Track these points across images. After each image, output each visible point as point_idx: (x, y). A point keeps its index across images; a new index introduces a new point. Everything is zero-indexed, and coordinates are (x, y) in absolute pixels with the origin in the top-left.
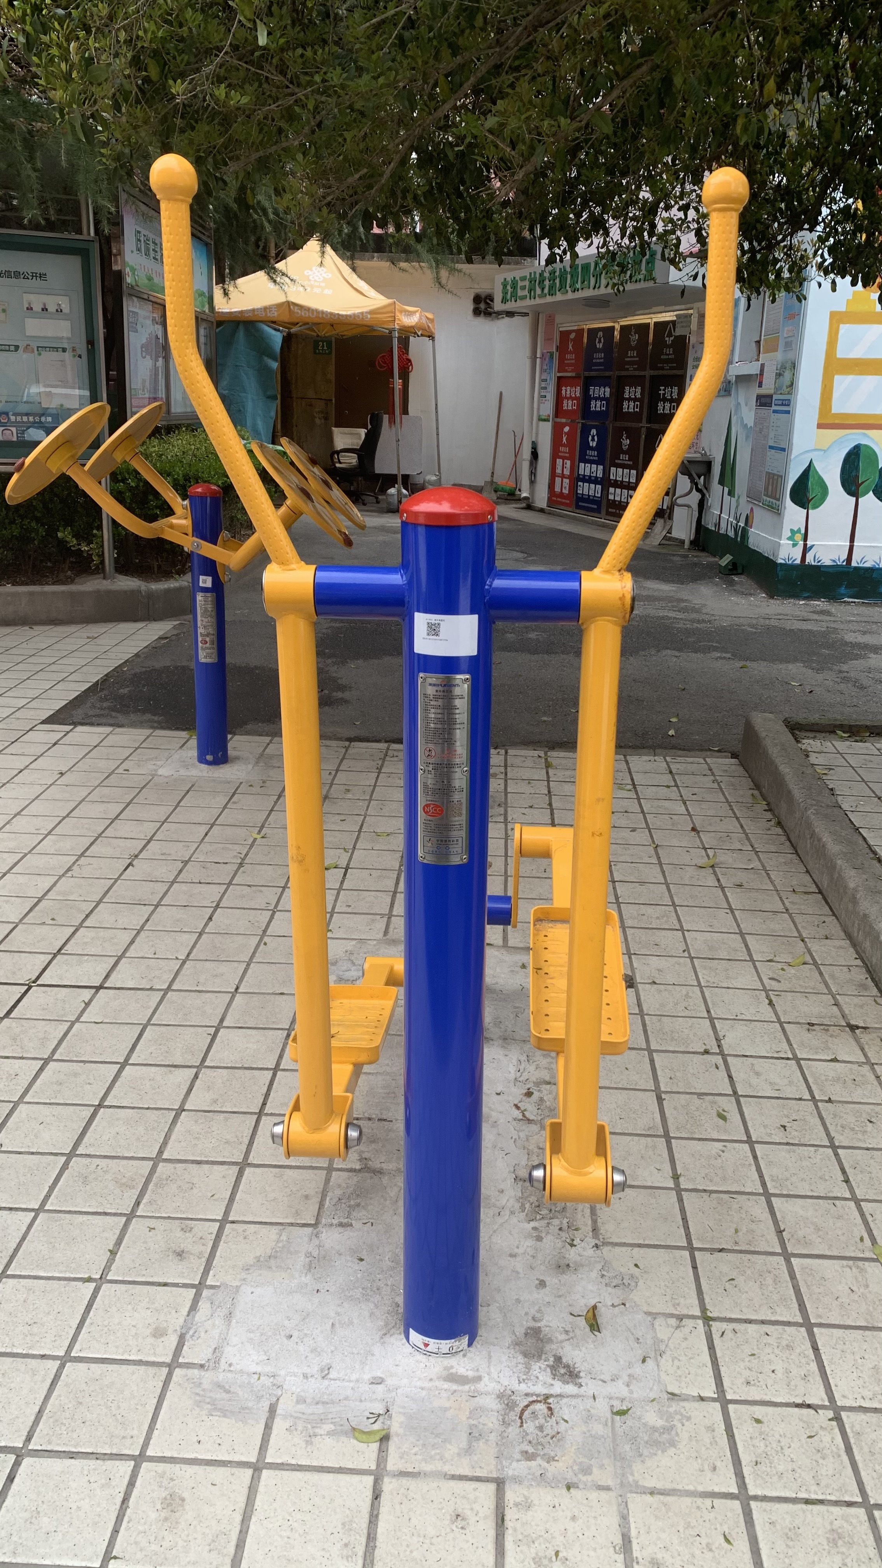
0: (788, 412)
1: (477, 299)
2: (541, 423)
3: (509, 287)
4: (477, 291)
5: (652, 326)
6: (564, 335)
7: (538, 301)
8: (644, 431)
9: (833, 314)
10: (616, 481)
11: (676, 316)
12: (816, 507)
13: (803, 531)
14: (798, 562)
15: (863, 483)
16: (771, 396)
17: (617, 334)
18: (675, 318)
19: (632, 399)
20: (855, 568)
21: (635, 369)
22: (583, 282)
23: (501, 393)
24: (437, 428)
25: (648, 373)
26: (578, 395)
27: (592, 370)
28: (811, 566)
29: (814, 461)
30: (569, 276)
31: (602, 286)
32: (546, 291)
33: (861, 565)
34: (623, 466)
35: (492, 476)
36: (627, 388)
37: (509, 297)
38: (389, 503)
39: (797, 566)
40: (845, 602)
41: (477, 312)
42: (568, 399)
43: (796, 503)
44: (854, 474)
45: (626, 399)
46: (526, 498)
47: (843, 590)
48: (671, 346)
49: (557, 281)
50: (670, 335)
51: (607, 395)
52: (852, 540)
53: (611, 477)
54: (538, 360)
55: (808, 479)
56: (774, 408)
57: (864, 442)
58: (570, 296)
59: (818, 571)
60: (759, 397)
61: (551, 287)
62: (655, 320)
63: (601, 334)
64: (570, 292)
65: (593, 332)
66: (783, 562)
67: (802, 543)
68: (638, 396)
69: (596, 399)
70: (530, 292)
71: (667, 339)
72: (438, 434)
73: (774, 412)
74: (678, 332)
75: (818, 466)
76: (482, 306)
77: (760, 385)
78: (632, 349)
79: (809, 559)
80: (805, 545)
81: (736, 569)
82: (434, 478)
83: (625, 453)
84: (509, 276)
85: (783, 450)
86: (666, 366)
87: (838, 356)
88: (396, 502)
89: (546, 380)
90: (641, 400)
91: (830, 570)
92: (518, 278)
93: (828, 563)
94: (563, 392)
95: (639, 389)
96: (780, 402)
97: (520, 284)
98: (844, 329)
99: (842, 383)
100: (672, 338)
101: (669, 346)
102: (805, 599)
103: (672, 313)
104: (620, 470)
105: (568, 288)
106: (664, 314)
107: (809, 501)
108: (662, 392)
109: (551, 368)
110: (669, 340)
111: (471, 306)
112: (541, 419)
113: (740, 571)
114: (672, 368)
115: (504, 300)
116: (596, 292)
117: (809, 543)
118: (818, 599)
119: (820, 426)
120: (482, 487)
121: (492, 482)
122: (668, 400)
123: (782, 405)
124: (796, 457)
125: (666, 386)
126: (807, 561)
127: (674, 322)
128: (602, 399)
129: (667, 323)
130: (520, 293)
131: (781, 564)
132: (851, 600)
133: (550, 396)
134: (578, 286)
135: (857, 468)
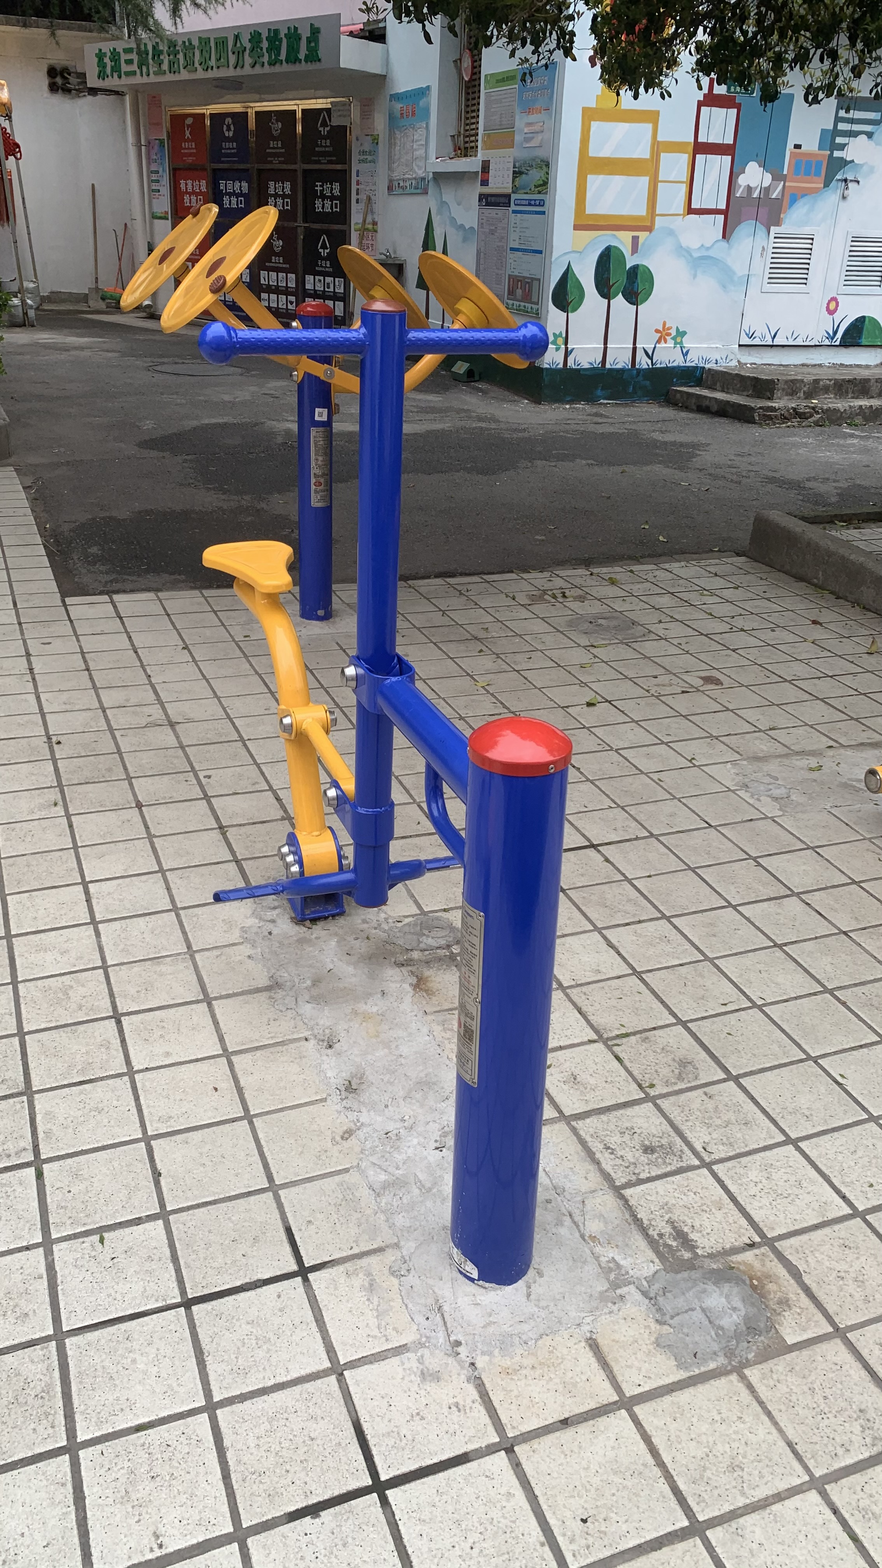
0: (544, 213)
1: (52, 72)
2: (156, 221)
3: (107, 60)
4: (52, 62)
5: (299, 115)
6: (177, 120)
7: (153, 79)
8: (300, 231)
9: (585, 110)
10: (269, 286)
11: (331, 103)
12: (573, 311)
13: (564, 335)
14: (561, 366)
15: (613, 284)
16: (508, 196)
17: (252, 123)
18: (329, 106)
19: (280, 196)
20: (609, 369)
21: (280, 162)
22: (218, 60)
23: (93, 185)
24: (28, 227)
25: (300, 166)
26: (204, 189)
27: (223, 162)
28: (571, 369)
29: (572, 264)
30: (197, 53)
31: (247, 66)
32: (165, 67)
33: (614, 367)
34: (277, 270)
35: (97, 282)
36: (272, 183)
37: (108, 70)
38: (11, 316)
39: (560, 370)
40: (601, 404)
41: (53, 88)
42: (190, 194)
43: (557, 307)
44: (606, 276)
45: (272, 195)
46: (148, 306)
47: (599, 392)
48: (329, 136)
49: (181, 56)
50: (324, 124)
51: (245, 190)
52: (606, 343)
53: (262, 282)
54: (143, 148)
55: (567, 282)
56: (513, 207)
57: (614, 243)
58: (200, 74)
59: (578, 373)
60: (482, 197)
61: (171, 64)
62: (301, 107)
63: (229, 120)
64: (199, 68)
65: (217, 118)
66: (548, 366)
67: (563, 346)
68: (288, 191)
69: (230, 195)
70: (140, 67)
71: (321, 129)
72: (29, 234)
73: (514, 212)
74: (335, 122)
75: (576, 269)
76: (59, 80)
77: (485, 183)
78: (275, 139)
79: (570, 363)
80: (567, 349)
81: (473, 376)
82: (32, 285)
83: (277, 255)
84: (107, 47)
85: (540, 252)
86: (323, 160)
87: (590, 155)
88: (21, 314)
89: (157, 172)
90: (293, 197)
91: (587, 373)
92: (120, 50)
93: (587, 366)
94: (183, 186)
95: (288, 185)
96: (527, 202)
97: (124, 57)
98: (595, 125)
99: (594, 181)
100: (328, 128)
101: (325, 138)
102: (568, 402)
103: (324, 101)
104: (273, 275)
105: (197, 65)
106: (314, 101)
107: (569, 304)
108: (319, 188)
109: (162, 157)
110: (324, 131)
111: (45, 82)
112: (154, 217)
113: (477, 378)
114: (330, 162)
115: (102, 75)
116: (239, 72)
117: (570, 347)
118: (579, 403)
119: (576, 227)
120: (86, 295)
121: (97, 289)
122: (328, 197)
123: (530, 205)
124: (556, 259)
125: (324, 182)
126: (569, 364)
127: (328, 110)
128: (238, 196)
129: (319, 111)
130: (124, 68)
131: (546, 369)
132: (606, 401)
133: (165, 190)
134: (213, 62)
135: (608, 270)
